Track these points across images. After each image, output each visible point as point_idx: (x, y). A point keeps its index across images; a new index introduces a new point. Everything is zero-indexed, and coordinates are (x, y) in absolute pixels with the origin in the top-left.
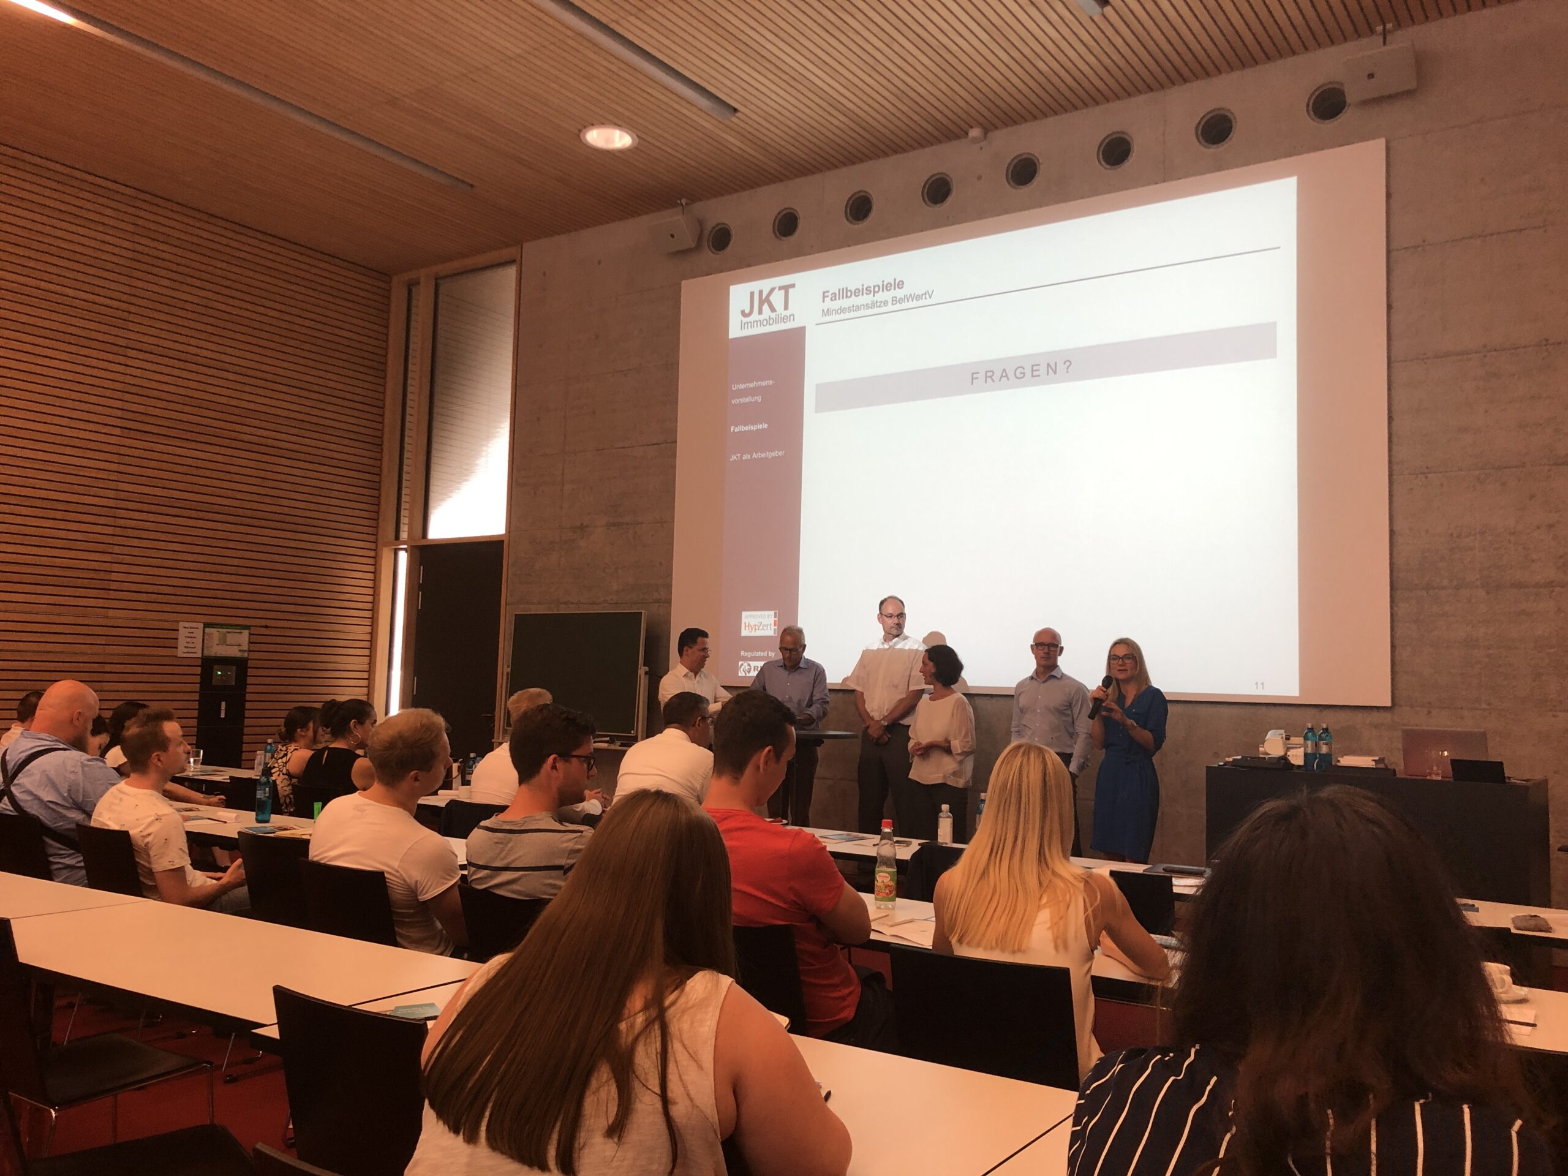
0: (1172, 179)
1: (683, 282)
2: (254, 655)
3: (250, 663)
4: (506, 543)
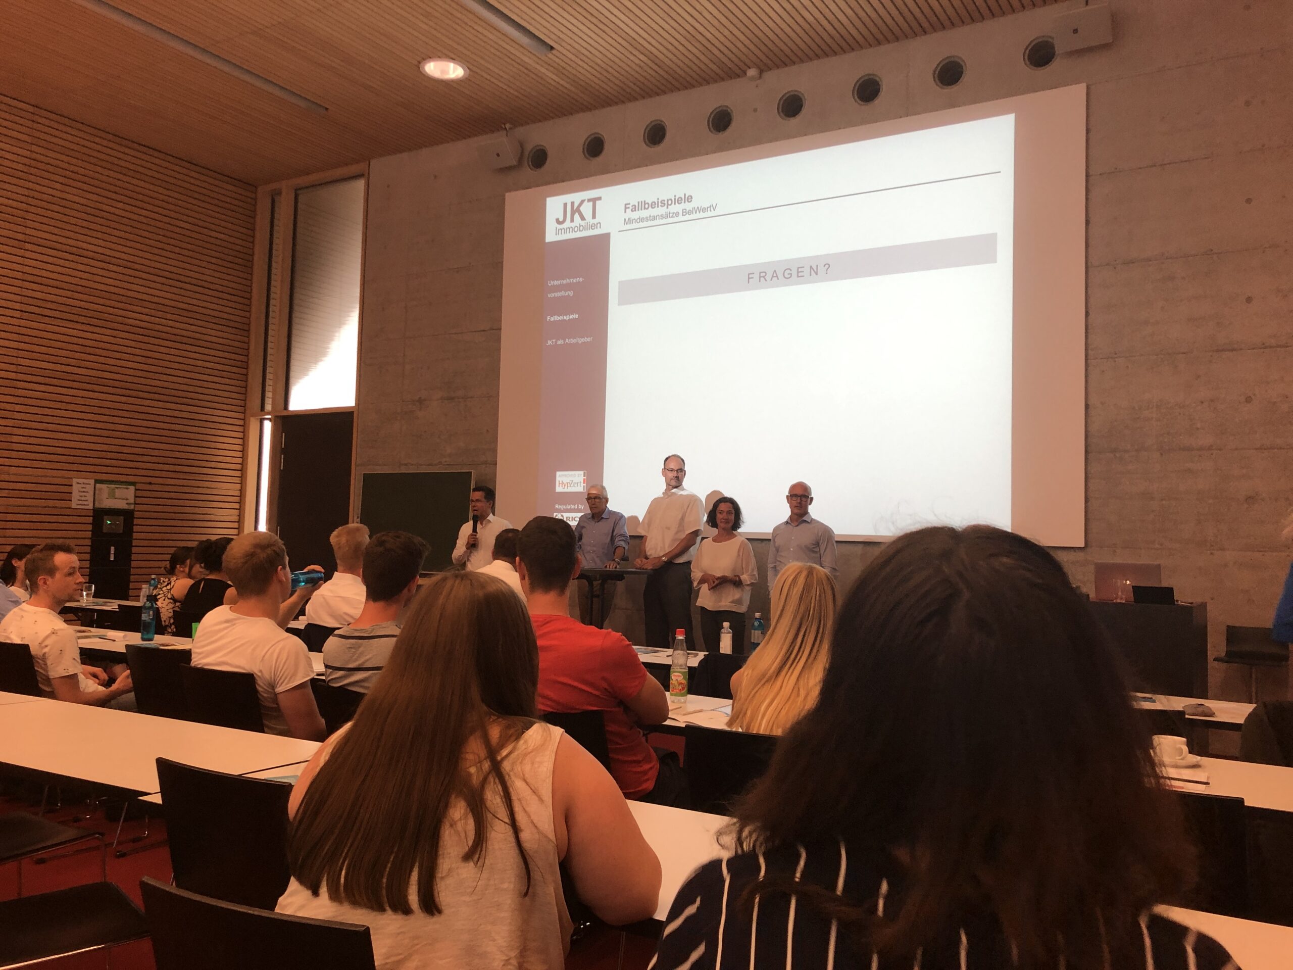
0: (914, 114)
1: (507, 194)
2: (138, 507)
3: (136, 514)
4: (355, 415)
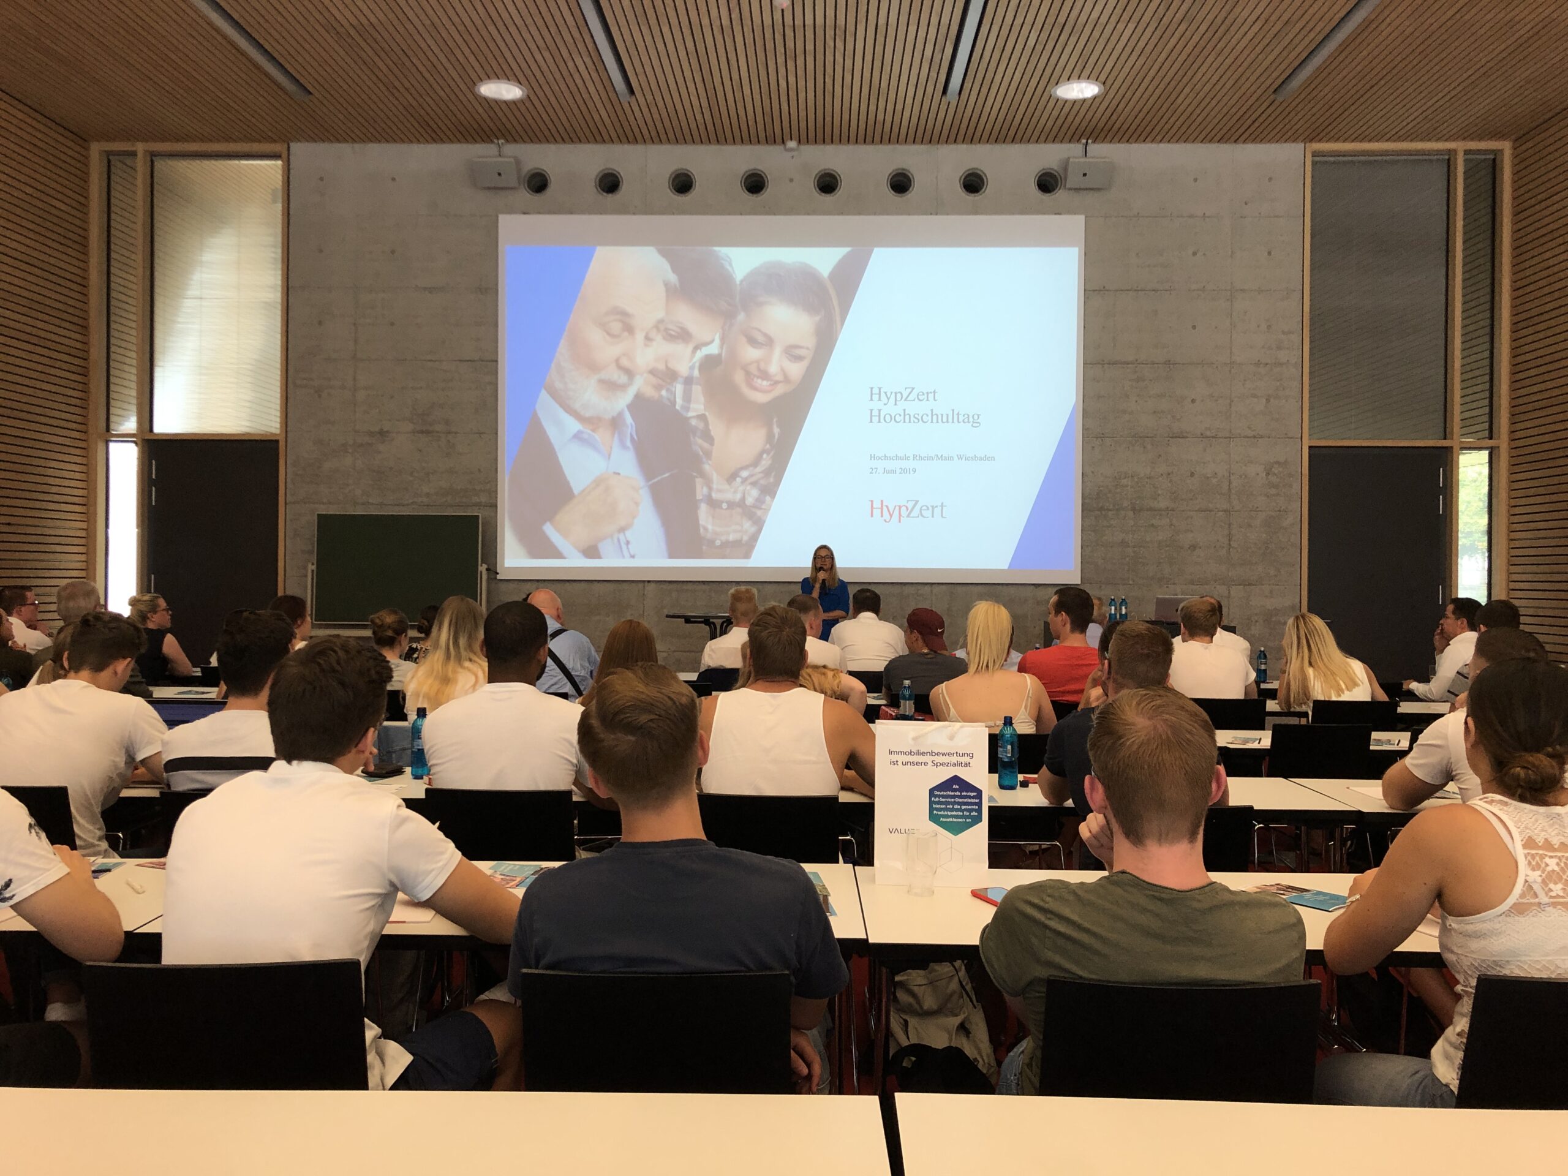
0: (942, 214)
1: (501, 216)
4: (282, 444)
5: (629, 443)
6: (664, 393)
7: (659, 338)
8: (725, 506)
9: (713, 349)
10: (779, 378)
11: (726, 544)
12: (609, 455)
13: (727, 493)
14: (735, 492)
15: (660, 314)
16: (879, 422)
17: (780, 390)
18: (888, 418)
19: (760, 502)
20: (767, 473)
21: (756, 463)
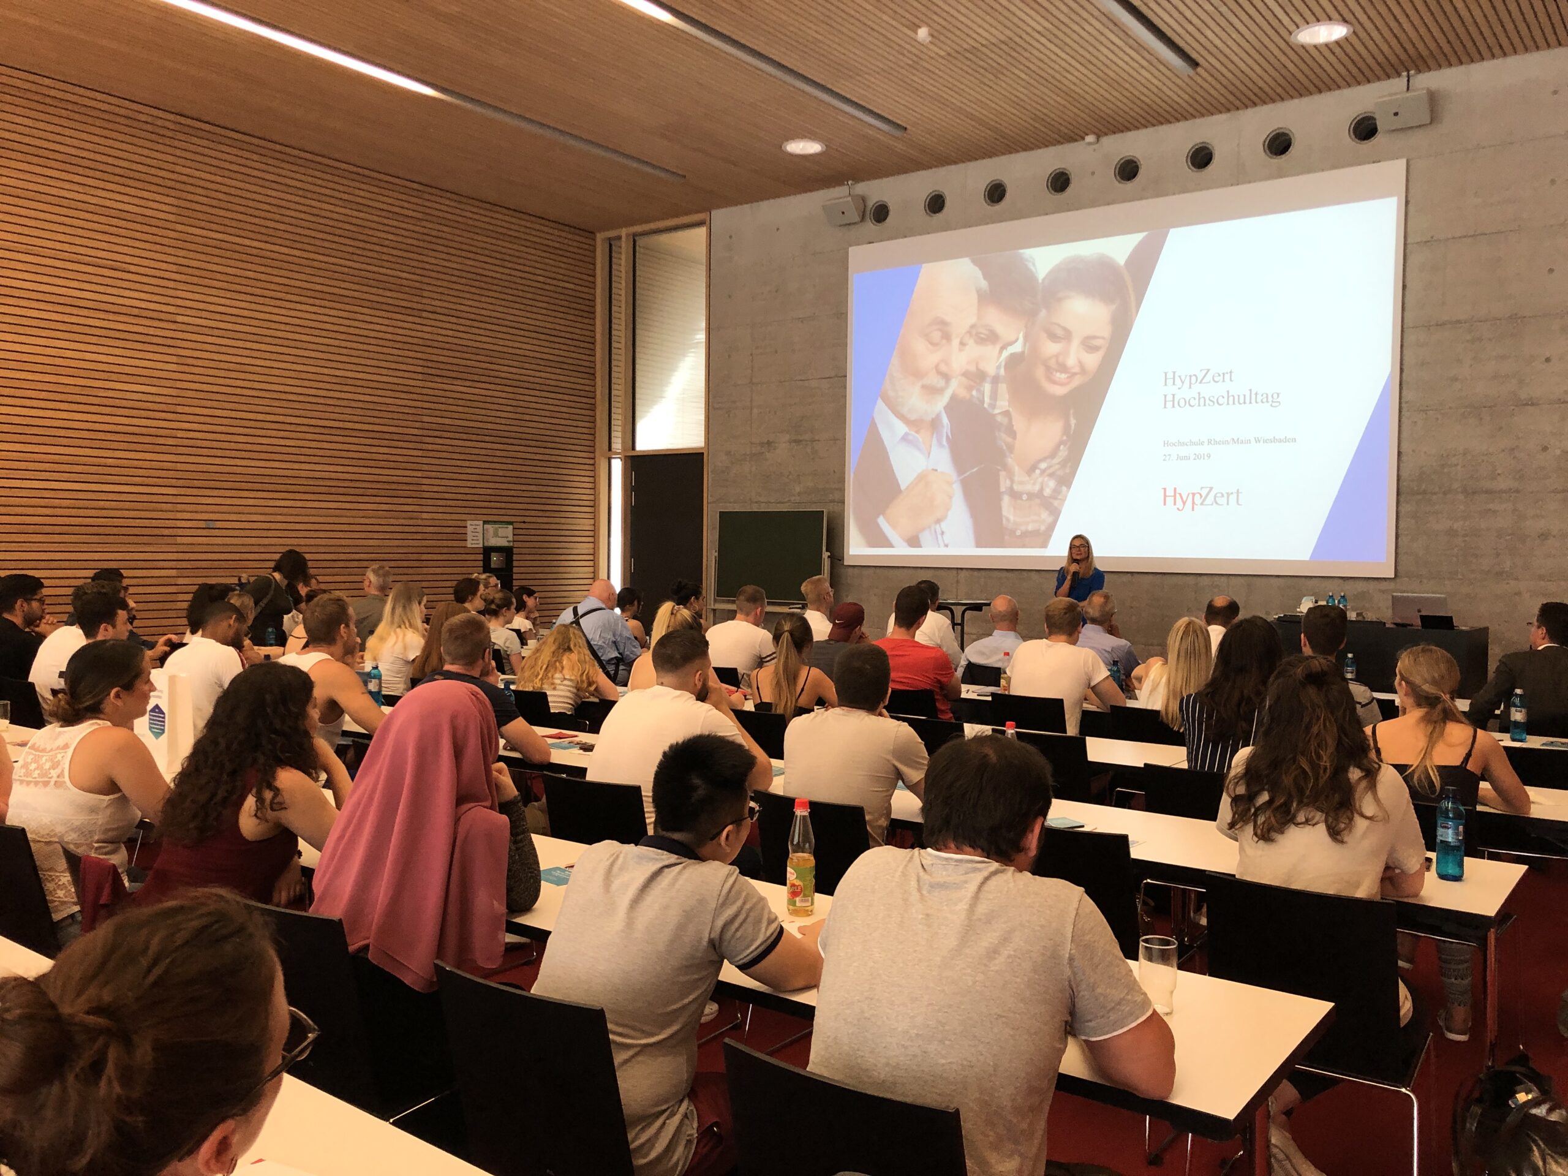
0: (1243, 183)
1: (850, 249)
2: (517, 545)
3: (515, 551)
4: (705, 453)
5: (944, 442)
6: (974, 393)
7: (971, 342)
8: (1025, 497)
9: (1017, 348)
10: (1077, 370)
11: (1025, 534)
12: (929, 454)
13: (1027, 484)
14: (1034, 484)
15: (973, 320)
16: (1173, 406)
17: (1077, 381)
18: (1182, 403)
19: (1056, 492)
20: (1063, 464)
21: (1053, 455)
